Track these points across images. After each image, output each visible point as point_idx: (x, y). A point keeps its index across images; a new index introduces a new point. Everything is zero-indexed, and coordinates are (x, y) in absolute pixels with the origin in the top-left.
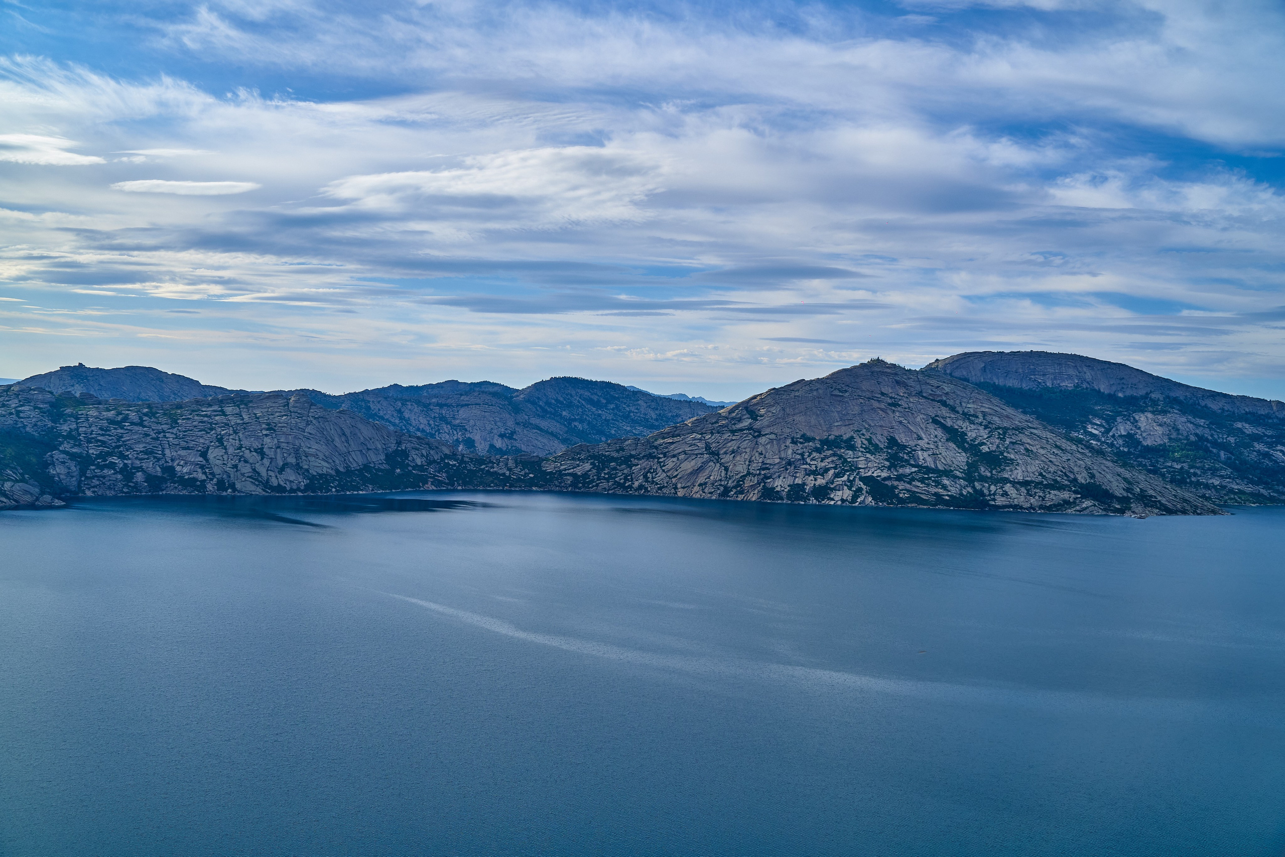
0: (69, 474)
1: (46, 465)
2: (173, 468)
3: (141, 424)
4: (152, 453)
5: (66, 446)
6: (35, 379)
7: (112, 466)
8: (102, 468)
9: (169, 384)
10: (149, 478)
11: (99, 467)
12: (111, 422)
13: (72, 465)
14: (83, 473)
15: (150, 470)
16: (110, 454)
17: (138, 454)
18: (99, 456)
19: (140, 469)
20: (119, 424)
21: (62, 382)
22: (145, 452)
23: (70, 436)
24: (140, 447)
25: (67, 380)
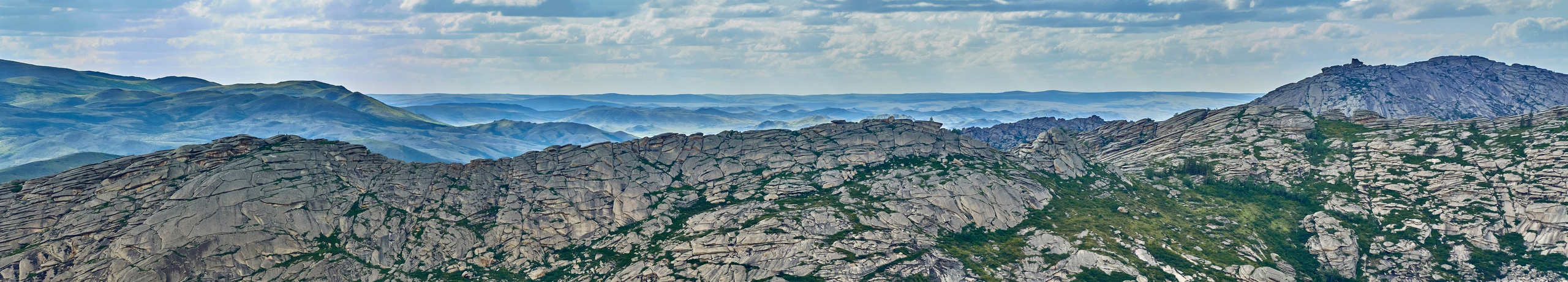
0: (1341, 251)
1: (1304, 236)
2: (1517, 238)
3: (1459, 159)
4: (1480, 209)
5: (1335, 203)
6: (1283, 92)
7: (1411, 235)
8: (1395, 238)
9: (1510, 84)
10: (1478, 257)
11: (1389, 236)
12: (1408, 158)
13: (1345, 233)
14: (1363, 248)
15: (1480, 243)
16: (1408, 215)
17: (1456, 212)
18: (1390, 218)
19: (1460, 239)
20: (1420, 161)
21: (1326, 94)
22: (1469, 210)
23: (1339, 186)
24: (1459, 200)
25: (1334, 89)
